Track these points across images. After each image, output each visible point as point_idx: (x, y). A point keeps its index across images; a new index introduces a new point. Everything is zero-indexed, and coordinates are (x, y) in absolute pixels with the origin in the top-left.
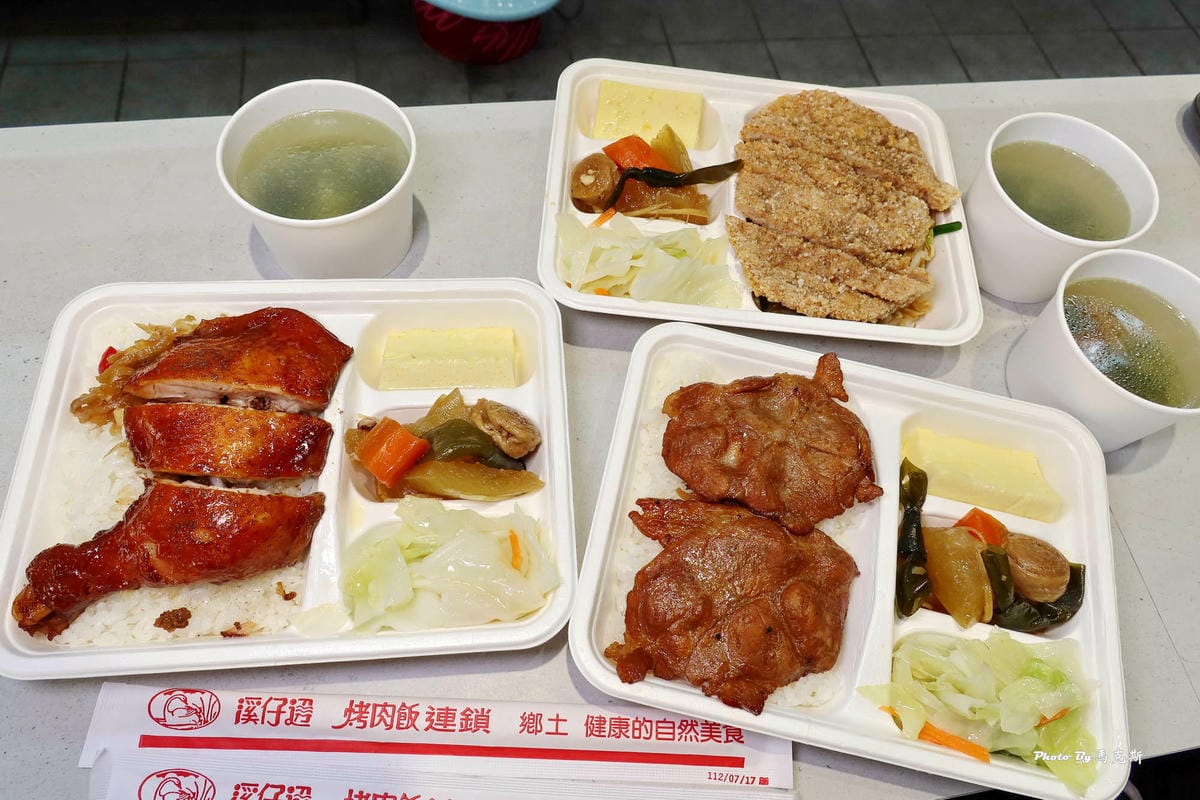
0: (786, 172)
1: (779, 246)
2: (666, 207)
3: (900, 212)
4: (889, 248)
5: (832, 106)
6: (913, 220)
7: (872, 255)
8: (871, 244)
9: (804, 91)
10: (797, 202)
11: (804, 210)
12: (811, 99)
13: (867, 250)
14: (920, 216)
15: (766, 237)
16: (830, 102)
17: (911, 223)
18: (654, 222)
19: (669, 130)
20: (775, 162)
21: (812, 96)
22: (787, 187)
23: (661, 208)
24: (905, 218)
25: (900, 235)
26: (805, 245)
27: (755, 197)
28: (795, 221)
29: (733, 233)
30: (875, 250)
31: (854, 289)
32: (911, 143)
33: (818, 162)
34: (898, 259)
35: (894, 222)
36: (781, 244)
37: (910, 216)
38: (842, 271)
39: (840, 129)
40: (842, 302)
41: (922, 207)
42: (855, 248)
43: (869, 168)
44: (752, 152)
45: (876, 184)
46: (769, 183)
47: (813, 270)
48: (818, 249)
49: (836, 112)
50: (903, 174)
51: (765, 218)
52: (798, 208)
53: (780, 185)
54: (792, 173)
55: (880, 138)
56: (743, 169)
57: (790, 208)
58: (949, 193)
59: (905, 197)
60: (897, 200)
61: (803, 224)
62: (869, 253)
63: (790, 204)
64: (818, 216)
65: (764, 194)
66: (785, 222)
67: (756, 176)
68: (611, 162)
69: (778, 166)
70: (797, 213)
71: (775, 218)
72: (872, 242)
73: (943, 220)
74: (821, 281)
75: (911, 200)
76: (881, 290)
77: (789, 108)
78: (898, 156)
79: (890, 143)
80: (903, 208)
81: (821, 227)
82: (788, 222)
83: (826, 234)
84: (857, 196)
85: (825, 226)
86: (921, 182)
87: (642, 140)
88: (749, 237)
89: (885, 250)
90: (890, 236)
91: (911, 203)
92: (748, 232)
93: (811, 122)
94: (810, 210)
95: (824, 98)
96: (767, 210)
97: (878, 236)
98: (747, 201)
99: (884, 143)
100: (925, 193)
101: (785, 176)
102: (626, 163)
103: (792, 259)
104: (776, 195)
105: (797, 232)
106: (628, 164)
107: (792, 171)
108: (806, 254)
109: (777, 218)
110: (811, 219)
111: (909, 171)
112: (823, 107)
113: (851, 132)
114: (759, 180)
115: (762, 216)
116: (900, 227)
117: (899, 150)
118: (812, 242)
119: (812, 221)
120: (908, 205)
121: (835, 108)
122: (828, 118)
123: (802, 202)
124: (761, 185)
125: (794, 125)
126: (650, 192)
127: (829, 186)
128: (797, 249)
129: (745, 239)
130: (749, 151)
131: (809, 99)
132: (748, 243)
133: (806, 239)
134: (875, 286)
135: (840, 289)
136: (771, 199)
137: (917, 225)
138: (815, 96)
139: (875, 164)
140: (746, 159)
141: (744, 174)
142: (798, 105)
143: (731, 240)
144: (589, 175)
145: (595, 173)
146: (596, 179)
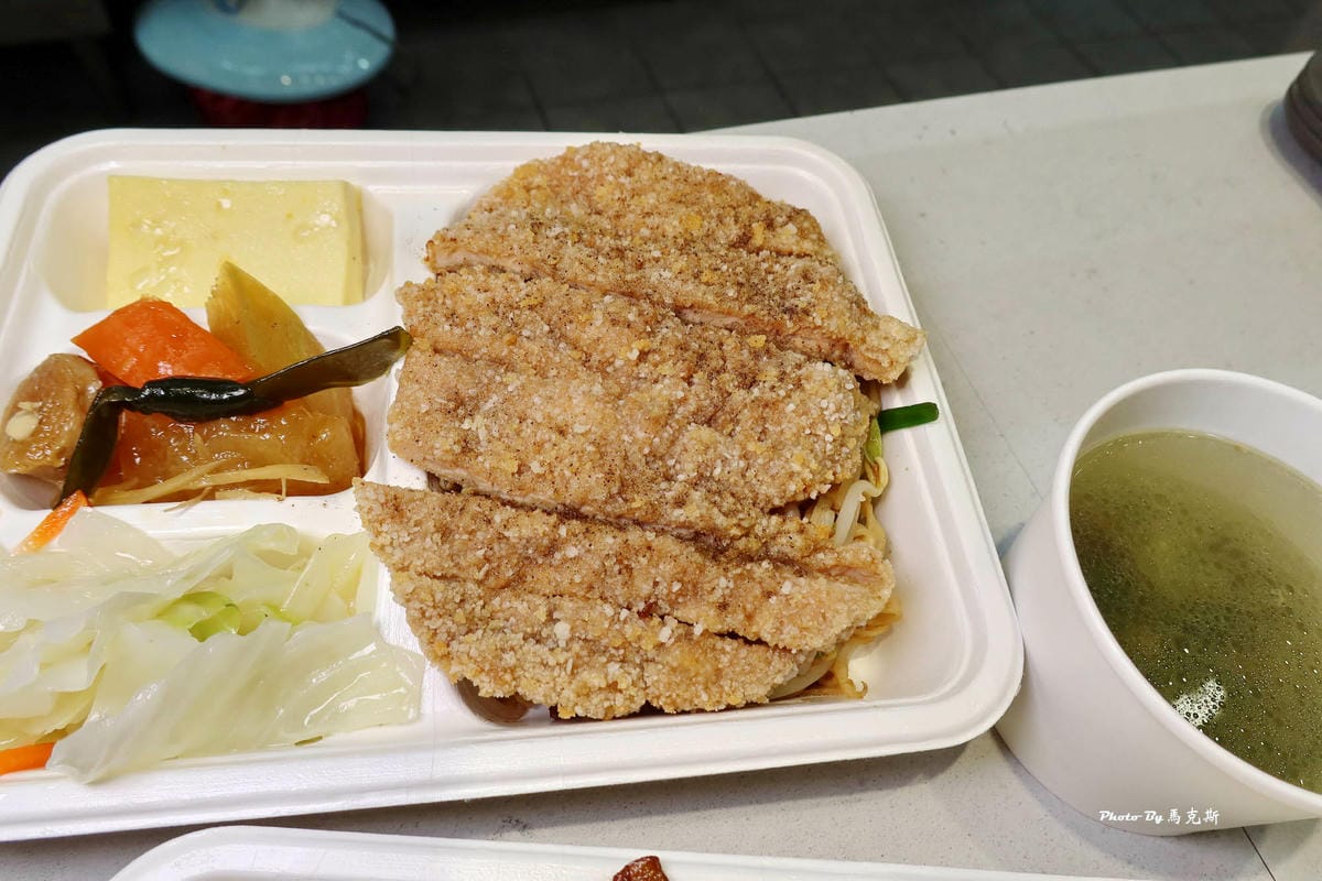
0: (512, 343)
1: (501, 537)
2: (230, 466)
3: (791, 407)
4: (777, 502)
5: (629, 173)
6: (826, 422)
7: (735, 532)
8: (729, 503)
9: (569, 148)
10: (539, 418)
11: (554, 437)
12: (585, 163)
13: (720, 521)
14: (838, 410)
15: (465, 521)
16: (623, 165)
17: (821, 430)
18: (202, 508)
19: (233, 274)
20: (488, 320)
21: (586, 157)
22: (514, 382)
23: (217, 470)
24: (804, 421)
25: (796, 467)
26: (563, 531)
27: (439, 416)
28: (536, 468)
29: (374, 525)
30: (741, 516)
31: (698, 630)
32: (802, 234)
33: (588, 308)
34: (802, 531)
35: (782, 432)
36: (506, 534)
37: (815, 413)
38: (662, 590)
39: (649, 221)
40: (674, 670)
41: (840, 387)
42: (692, 519)
43: (709, 307)
44: (436, 301)
45: (730, 343)
46: (471, 374)
47: (593, 590)
48: (598, 534)
49: (639, 185)
50: (791, 311)
51: (463, 467)
52: (544, 434)
53: (498, 378)
54: (526, 343)
55: (734, 232)
56: (412, 348)
57: (523, 434)
58: (895, 342)
59: (799, 366)
60: (782, 377)
61: (556, 474)
62: (726, 529)
63: (524, 424)
64: (591, 448)
65: (460, 406)
66: (513, 474)
67: (442, 361)
68: (89, 372)
69: (495, 329)
70: (539, 446)
71: (487, 465)
72: (733, 495)
73: (896, 401)
74: (614, 620)
75: (814, 374)
76: (764, 628)
77: (538, 187)
78: (777, 267)
79: (758, 240)
80: (797, 396)
81: (601, 475)
82: (520, 472)
83: (615, 490)
84: (689, 380)
85: (611, 473)
86: (833, 325)
87: (168, 306)
88: (416, 529)
89: (767, 510)
90: (774, 472)
91: (815, 381)
92: (415, 517)
93: (589, 211)
94: (570, 436)
95: (612, 159)
96: (467, 446)
97: (743, 476)
98: (417, 429)
99: (744, 241)
100: (846, 347)
101: (511, 351)
102: (128, 368)
103: (540, 565)
104: (489, 405)
105: (545, 495)
106: (132, 371)
107: (528, 338)
108: (572, 552)
109: (492, 466)
110: (575, 459)
111: (802, 303)
112: (610, 178)
113: (672, 226)
114: (448, 368)
115: (455, 464)
116: (799, 444)
117: (779, 253)
118: (582, 518)
119: (576, 465)
120: (807, 386)
121: (636, 177)
122: (624, 200)
123: (549, 416)
124: (453, 384)
125: (537, 226)
126: (181, 436)
127: (618, 363)
128: (546, 542)
129: (407, 539)
130: (429, 300)
131: (581, 165)
132: (416, 545)
133: (569, 513)
134: (749, 617)
135: (665, 634)
136: (478, 418)
137: (836, 431)
138: (592, 158)
139: (721, 297)
140: (420, 322)
141: (413, 360)
142: (558, 180)
143: (372, 545)
144: (27, 413)
145: (40, 408)
146: (41, 423)
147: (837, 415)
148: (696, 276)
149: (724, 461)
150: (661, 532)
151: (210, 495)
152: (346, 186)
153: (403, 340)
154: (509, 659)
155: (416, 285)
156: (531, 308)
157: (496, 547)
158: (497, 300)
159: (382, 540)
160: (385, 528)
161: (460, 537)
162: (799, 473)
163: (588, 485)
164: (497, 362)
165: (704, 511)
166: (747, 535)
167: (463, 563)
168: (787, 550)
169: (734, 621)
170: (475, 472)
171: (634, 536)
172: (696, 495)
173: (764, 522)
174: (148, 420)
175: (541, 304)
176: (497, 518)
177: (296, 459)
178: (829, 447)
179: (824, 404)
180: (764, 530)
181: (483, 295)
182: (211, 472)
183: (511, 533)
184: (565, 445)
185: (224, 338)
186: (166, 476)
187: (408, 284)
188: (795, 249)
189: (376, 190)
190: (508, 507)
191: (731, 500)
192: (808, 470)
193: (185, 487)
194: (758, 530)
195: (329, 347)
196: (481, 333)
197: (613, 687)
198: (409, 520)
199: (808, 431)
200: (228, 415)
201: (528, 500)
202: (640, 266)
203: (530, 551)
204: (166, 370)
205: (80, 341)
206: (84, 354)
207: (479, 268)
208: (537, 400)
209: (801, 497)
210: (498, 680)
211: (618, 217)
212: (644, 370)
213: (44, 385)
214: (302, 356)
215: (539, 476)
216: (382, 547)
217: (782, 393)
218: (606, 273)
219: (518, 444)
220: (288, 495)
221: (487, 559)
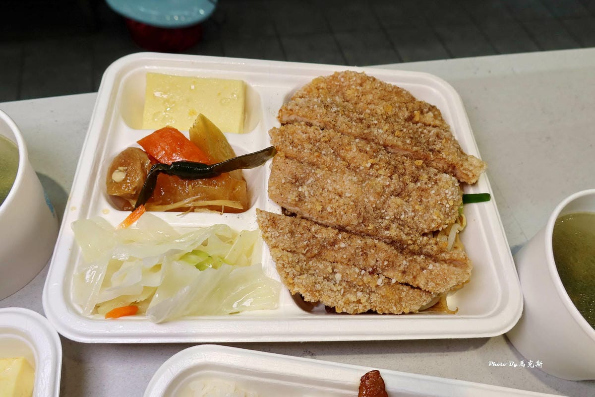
0: (318, 156)
1: (314, 237)
2: (202, 199)
3: (433, 192)
4: (426, 231)
5: (361, 85)
6: (447, 199)
7: (410, 242)
8: (407, 230)
9: (335, 73)
10: (330, 189)
11: (337, 197)
12: (342, 80)
13: (404, 237)
14: (452, 194)
15: (300, 229)
16: (359, 81)
17: (445, 202)
18: (190, 215)
19: (203, 119)
20: (308, 146)
21: (343, 76)
22: (320, 173)
23: (196, 200)
24: (438, 198)
25: (435, 217)
26: (340, 236)
27: (289, 185)
28: (329, 209)
29: (264, 228)
30: (412, 236)
31: (393, 281)
32: (435, 117)
33: (349, 144)
34: (436, 244)
35: (428, 202)
36: (316, 236)
37: (443, 195)
38: (380, 263)
39: (370, 106)
40: (383, 296)
41: (453, 185)
42: (392, 235)
43: (399, 147)
44: (286, 136)
45: (408, 163)
46: (302, 168)
47: (350, 262)
48: (354, 239)
49: (365, 90)
50: (432, 150)
51: (298, 207)
52: (332, 196)
53: (313, 171)
54: (324, 157)
55: (407, 114)
56: (276, 156)
57: (323, 195)
58: (475, 167)
59: (436, 175)
60: (430, 179)
61: (337, 213)
62: (406, 241)
63: (324, 191)
64: (352, 203)
65: (297, 181)
66: (319, 211)
67: (290, 162)
68: (145, 156)
69: (311, 150)
70: (330, 200)
71: (309, 207)
72: (408, 227)
73: (471, 191)
74: (359, 275)
75: (442, 179)
76: (421, 282)
77: (322, 88)
78: (425, 131)
79: (417, 119)
80: (435, 187)
81: (355, 215)
82: (322, 211)
83: (361, 221)
84: (390, 177)
85: (360, 214)
86: (450, 158)
87: (176, 130)
88: (281, 231)
89: (421, 234)
90: (426, 218)
91: (443, 182)
92: (281, 226)
93: (343, 100)
94: (343, 197)
95: (354, 79)
96: (301, 198)
97: (413, 219)
98: (281, 190)
99: (410, 118)
100: (454, 168)
101: (318, 160)
102: (161, 156)
103: (328, 249)
104: (309, 182)
105: (332, 220)
107: (324, 154)
108: (343, 245)
109: (311, 207)
110: (345, 207)
111: (437, 147)
112: (353, 87)
113: (380, 110)
114: (292, 166)
115: (296, 205)
116: (435, 208)
117: (425, 125)
118: (347, 231)
119: (346, 209)
120: (440, 184)
121: (364, 87)
122: (359, 97)
123: (335, 189)
124: (294, 172)
125: (326, 107)
126: (182, 185)
127: (361, 168)
128: (332, 240)
129: (278, 235)
130: (283, 135)
131: (340, 80)
132: (280, 238)
133: (342, 229)
134: (414, 277)
135: (380, 282)
136: (305, 187)
137: (451, 204)
138: (345, 78)
139: (404, 143)
140: (280, 145)
141: (277, 160)
142: (330, 85)
143: (263, 236)
144: (120, 171)
145: (126, 170)
146: (127, 175)
147: (452, 197)
148: (393, 133)
149: (405, 212)
150: (379, 240)
151: (193, 211)
152: (243, 82)
153: (273, 152)
154: (318, 287)
155: (277, 129)
156: (326, 142)
157: (311, 240)
158: (311, 137)
159: (267, 235)
160: (269, 230)
161: (298, 236)
162: (435, 220)
163: (350, 218)
164: (312, 164)
165: (397, 233)
166: (413, 244)
167: (298, 246)
168: (430, 251)
169: (408, 279)
170: (304, 209)
171: (369, 241)
172: (394, 226)
173: (421, 239)
174: (171, 178)
175: (329, 141)
176: (313, 229)
177: (228, 198)
178: (447, 209)
179: (447, 191)
180: (421, 242)
181: (305, 135)
182: (194, 201)
183: (319, 236)
184: (341, 201)
185: (198, 145)
186: (175, 202)
187: (274, 128)
188: (432, 123)
190: (318, 225)
191: (408, 229)
192: (439, 219)
193: (183, 206)
194: (418, 242)
196: (305, 151)
197: (359, 302)
198: (279, 227)
199: (439, 202)
200: (201, 178)
201: (324, 222)
202: (369, 127)
203: (325, 244)
205: (141, 142)
206: (141, 148)
207: (303, 123)
208: (329, 181)
209: (435, 230)
210: (314, 296)
211: (356, 104)
212: (372, 172)
213: (125, 159)
215: (330, 213)
216: (267, 238)
217: (430, 186)
218: (356, 129)
219: (321, 199)
220: (224, 212)
221: (308, 245)
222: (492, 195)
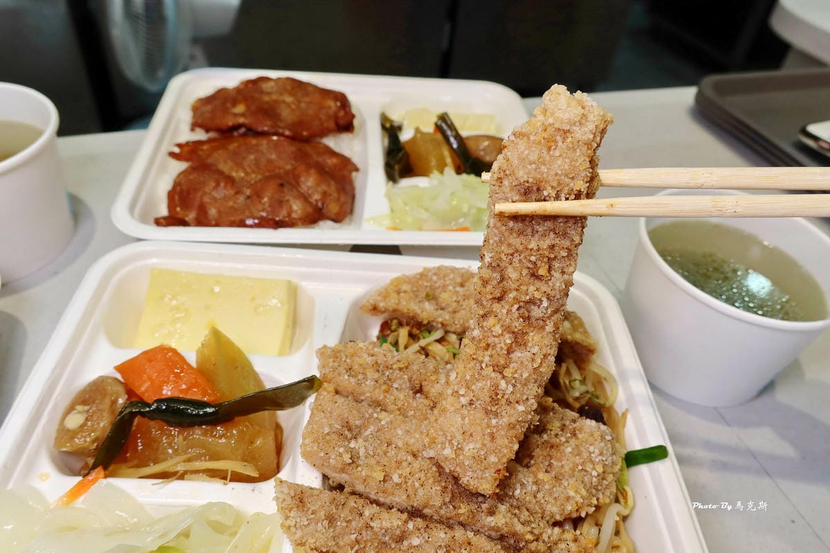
0: (386, 391)
1: (368, 527)
2: (197, 458)
3: (569, 449)
4: (558, 518)
5: (462, 285)
6: (592, 462)
7: (529, 537)
8: (525, 515)
9: (425, 269)
10: (400, 444)
11: (410, 458)
12: (435, 278)
13: (519, 528)
14: (601, 454)
15: (344, 514)
16: (459, 280)
17: (589, 467)
18: (175, 485)
19: (216, 335)
20: (372, 374)
21: (435, 274)
22: (385, 418)
23: (189, 460)
24: (578, 460)
25: (572, 493)
26: (411, 525)
27: (335, 437)
28: (396, 478)
29: (284, 510)
30: (533, 525)
32: (574, 328)
33: (436, 372)
34: (575, 540)
35: (562, 466)
36: (372, 524)
37: (585, 455)
41: (603, 438)
42: (500, 525)
44: (341, 359)
46: (359, 411)
48: (435, 529)
49: (468, 292)
51: (347, 473)
53: (375, 415)
54: (396, 393)
56: (321, 389)
57: (388, 454)
59: (574, 421)
60: (563, 427)
61: (409, 484)
62: (523, 535)
63: (390, 447)
65: (349, 431)
66: (380, 481)
67: (340, 400)
68: (121, 389)
69: (377, 381)
70: (399, 463)
71: (363, 473)
72: (528, 510)
75: (584, 428)
77: (405, 292)
80: (573, 442)
81: (439, 488)
82: (384, 481)
83: (447, 500)
85: (446, 487)
87: (174, 351)
88: (312, 516)
89: (550, 523)
90: (556, 495)
91: (585, 433)
92: (313, 508)
93: (436, 307)
94: (420, 459)
95: (452, 276)
96: (351, 459)
97: (535, 497)
98: (321, 445)
101: (385, 397)
102: (144, 389)
103: (393, 549)
104: (368, 432)
105: (400, 499)
106: (146, 391)
107: (397, 389)
108: (416, 541)
109: (367, 476)
110: (422, 475)
112: (451, 288)
114: (344, 406)
115: (343, 470)
116: (574, 476)
118: (423, 517)
119: (423, 479)
120: (580, 436)
121: (466, 288)
122: (459, 302)
123: (407, 444)
124: (346, 415)
126: (169, 435)
128: (398, 532)
129: (306, 523)
130: (337, 357)
131: (431, 279)
132: (312, 527)
133: (414, 513)
136: (360, 440)
137: (600, 469)
138: (439, 275)
140: (330, 372)
141: (322, 397)
142: (417, 287)
143: (282, 525)
144: (80, 412)
145: (88, 411)
146: (87, 419)
147: (600, 458)
149: (522, 484)
150: (477, 532)
151: (182, 477)
152: (289, 283)
153: (316, 384)
155: (329, 348)
156: (400, 369)
157: (364, 533)
158: (379, 362)
159: (288, 523)
160: (292, 514)
161: (341, 524)
162: (573, 497)
163: (430, 494)
164: (377, 404)
165: (508, 520)
166: (537, 540)
167: (341, 543)
170: (359, 478)
171: (459, 533)
172: (502, 507)
173: (549, 531)
174: (152, 423)
175: (407, 368)
176: (367, 513)
177: (239, 457)
178: (595, 479)
179: (591, 449)
180: (549, 538)
181: (371, 358)
182: (184, 461)
183: (375, 524)
184: (416, 465)
185: (204, 373)
186: (156, 462)
187: (325, 347)
189: (307, 286)
190: (374, 505)
191: (527, 513)
192: (579, 496)
193: (164, 471)
194: (545, 537)
195: (269, 385)
196: (368, 383)
198: (309, 509)
199: (580, 468)
200: (200, 425)
201: (388, 501)
203: (387, 538)
204: (167, 392)
205: (119, 369)
206: (119, 376)
208: (400, 432)
209: (575, 515)
211: (455, 312)
213: (91, 395)
214: (251, 390)
215: (397, 484)
216: (289, 527)
217: (563, 439)
219: (384, 461)
220: (230, 481)
221: (357, 542)
222: (670, 449)
